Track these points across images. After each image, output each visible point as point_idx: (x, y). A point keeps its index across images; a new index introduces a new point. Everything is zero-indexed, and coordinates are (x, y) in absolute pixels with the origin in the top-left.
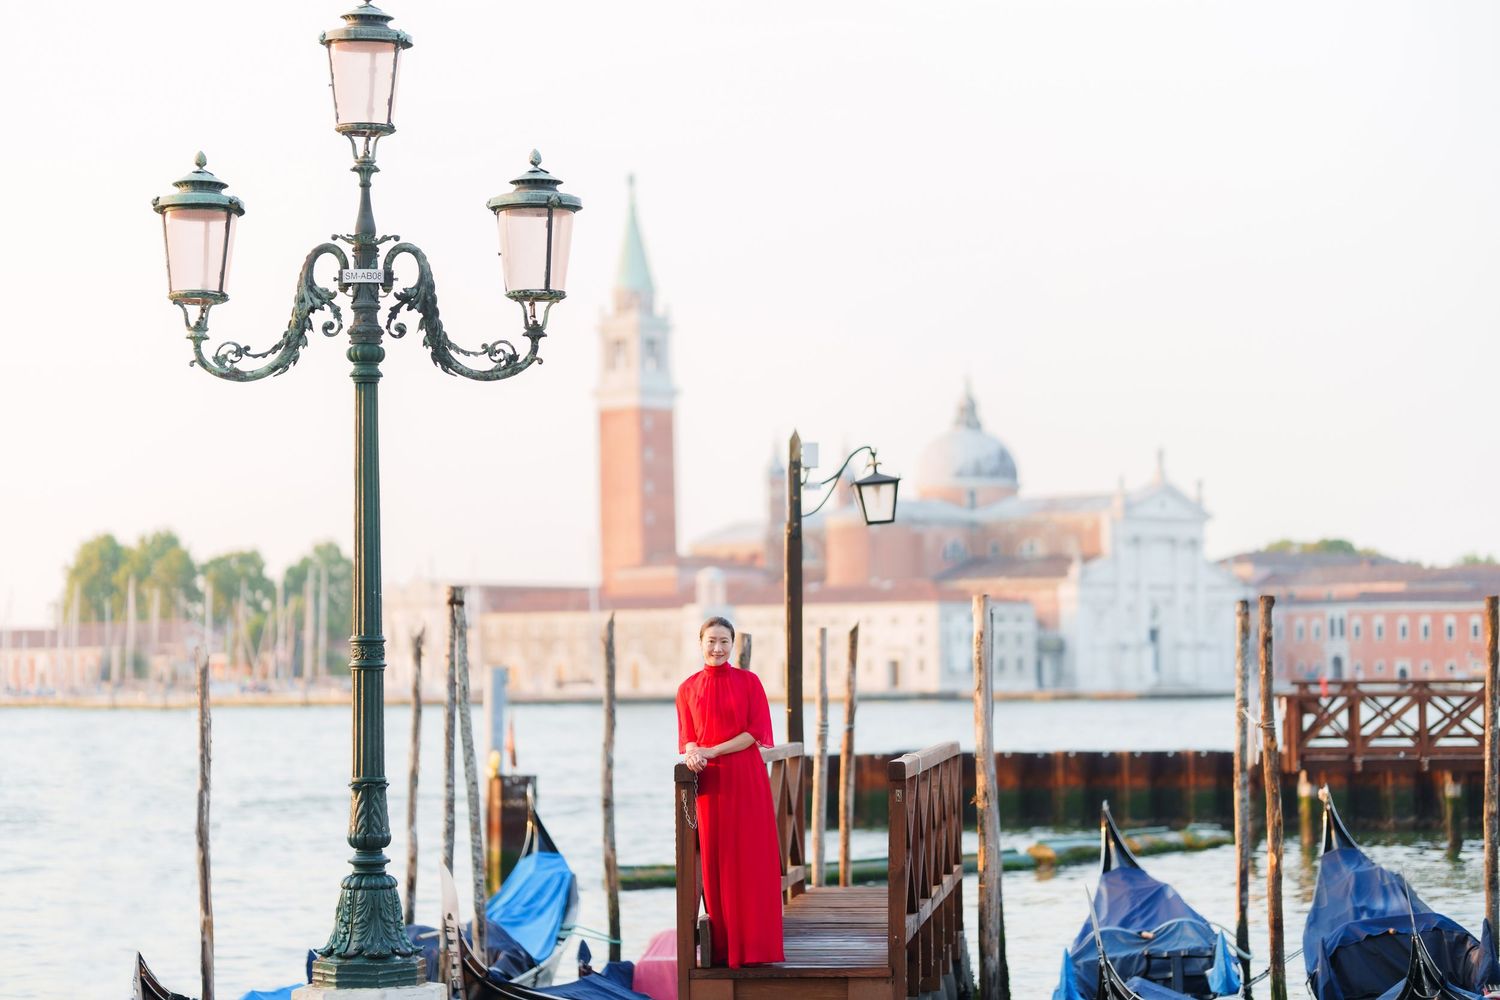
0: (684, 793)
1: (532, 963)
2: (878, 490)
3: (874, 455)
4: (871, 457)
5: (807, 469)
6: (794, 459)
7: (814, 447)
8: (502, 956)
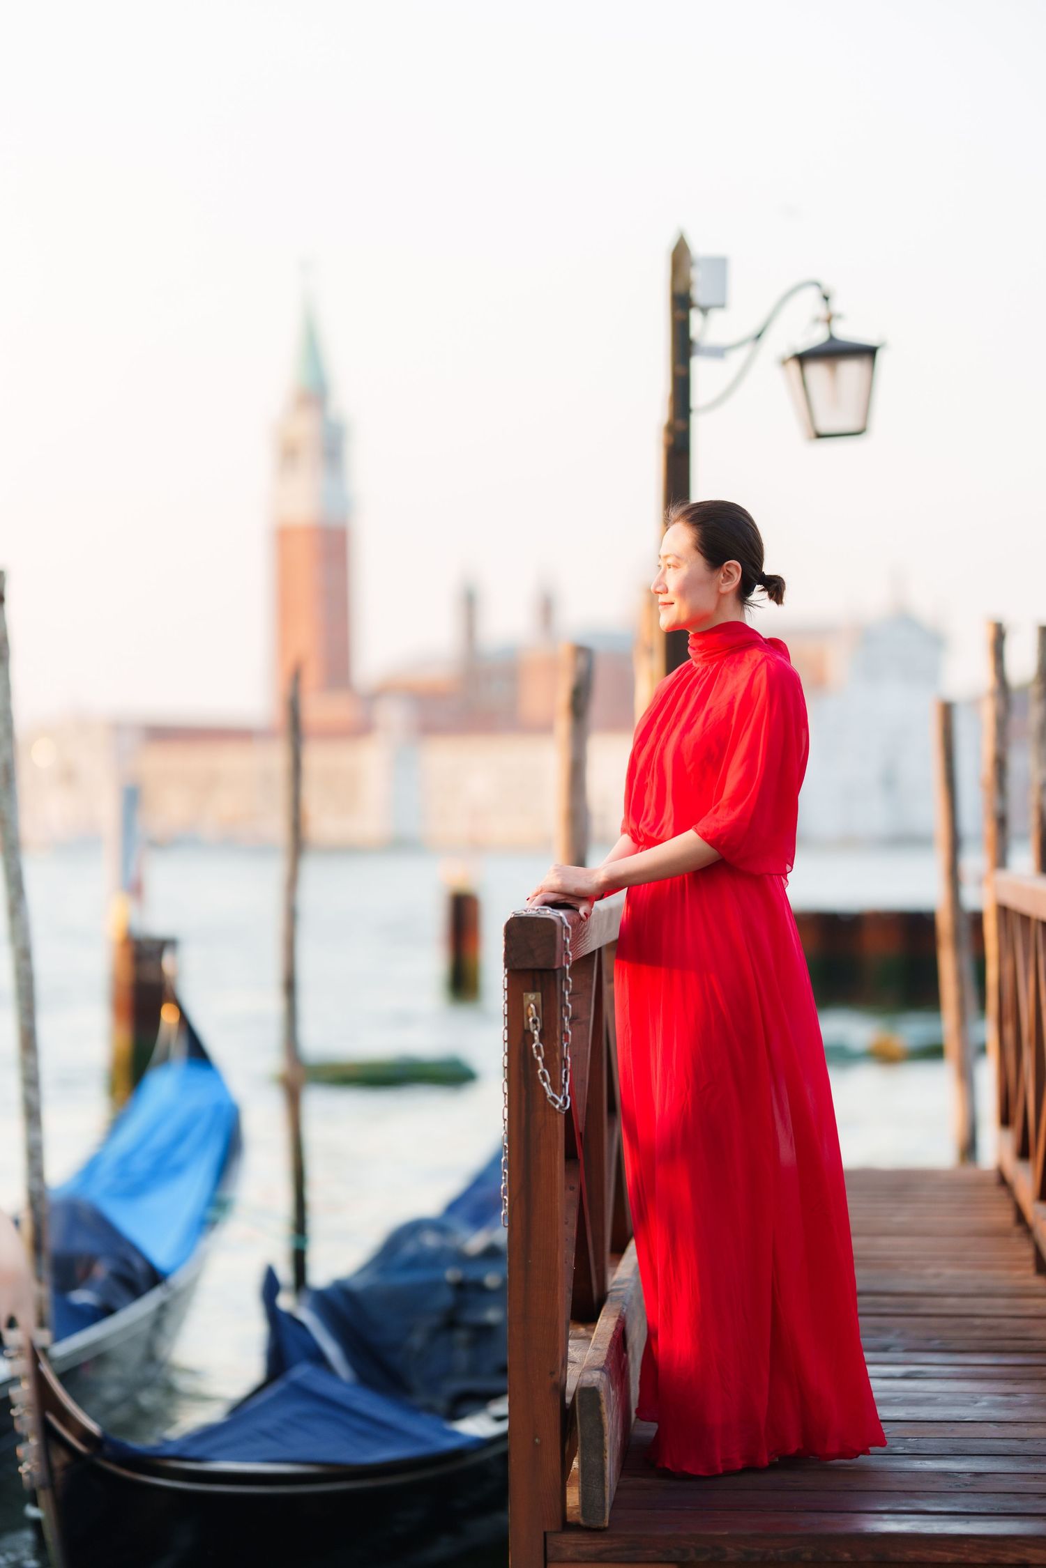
0: (532, 1001)
1: (155, 1277)
2: (833, 370)
3: (826, 298)
4: (825, 302)
5: (704, 310)
6: (681, 288)
7: (720, 265)
8: (102, 1271)
